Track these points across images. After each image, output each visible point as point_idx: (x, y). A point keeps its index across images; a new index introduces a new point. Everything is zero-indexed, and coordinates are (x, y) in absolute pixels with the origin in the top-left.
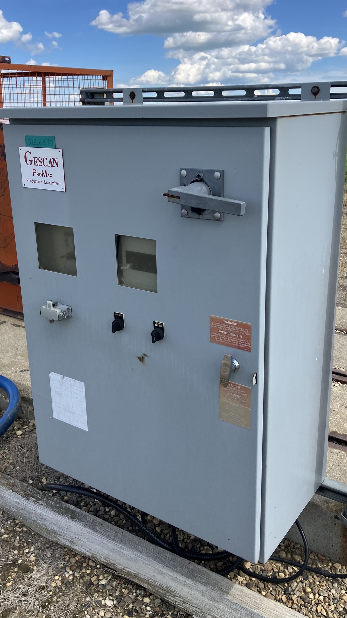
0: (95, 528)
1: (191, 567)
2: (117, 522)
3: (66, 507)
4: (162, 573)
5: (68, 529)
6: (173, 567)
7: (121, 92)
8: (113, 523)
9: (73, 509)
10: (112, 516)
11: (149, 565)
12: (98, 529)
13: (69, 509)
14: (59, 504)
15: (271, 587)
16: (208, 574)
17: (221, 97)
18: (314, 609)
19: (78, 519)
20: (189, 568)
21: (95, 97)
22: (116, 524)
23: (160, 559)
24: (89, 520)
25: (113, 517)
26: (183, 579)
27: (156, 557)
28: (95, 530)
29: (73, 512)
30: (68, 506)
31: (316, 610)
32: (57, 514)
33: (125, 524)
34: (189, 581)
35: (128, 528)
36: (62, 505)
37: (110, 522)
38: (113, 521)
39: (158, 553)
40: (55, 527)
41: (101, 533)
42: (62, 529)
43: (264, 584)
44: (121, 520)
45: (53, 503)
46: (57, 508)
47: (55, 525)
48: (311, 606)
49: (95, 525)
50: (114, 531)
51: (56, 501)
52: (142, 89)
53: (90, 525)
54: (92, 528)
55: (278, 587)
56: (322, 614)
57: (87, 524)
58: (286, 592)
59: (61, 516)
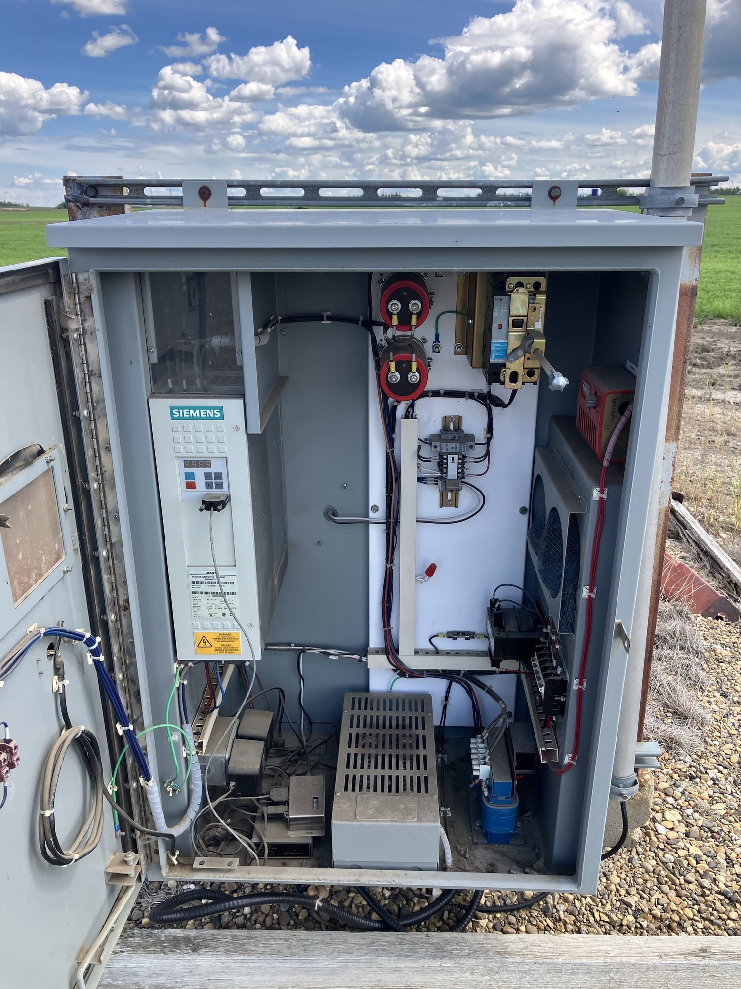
0: (247, 950)
1: (435, 940)
2: (264, 921)
3: (167, 937)
4: (396, 970)
5: (191, 972)
6: (412, 953)
7: (180, 186)
8: (258, 926)
9: (182, 935)
10: (248, 916)
11: (370, 967)
12: (253, 948)
13: (175, 937)
14: (151, 937)
15: (524, 914)
16: (464, 939)
17: (375, 200)
18: (592, 919)
19: (206, 947)
20: (433, 944)
21: (100, 193)
22: (264, 926)
23: (385, 950)
24: (225, 940)
25: (251, 917)
26: (435, 964)
27: (377, 950)
28: (249, 953)
29: (187, 940)
30: (170, 933)
31: (595, 920)
32: (162, 955)
33: (278, 919)
34: (446, 963)
35: (289, 924)
36: (158, 938)
37: (253, 928)
38: (256, 924)
39: (374, 943)
40: (161, 978)
41: (263, 954)
42: (178, 976)
43: (515, 916)
44: (267, 915)
45: (138, 940)
46: (154, 945)
47: (158, 975)
48: (585, 917)
49: (242, 945)
50: (281, 939)
51: (142, 934)
52: (227, 181)
53: (234, 948)
54: (243, 952)
55: (532, 911)
56: (604, 921)
57: (227, 948)
58: (545, 912)
59: (173, 956)
